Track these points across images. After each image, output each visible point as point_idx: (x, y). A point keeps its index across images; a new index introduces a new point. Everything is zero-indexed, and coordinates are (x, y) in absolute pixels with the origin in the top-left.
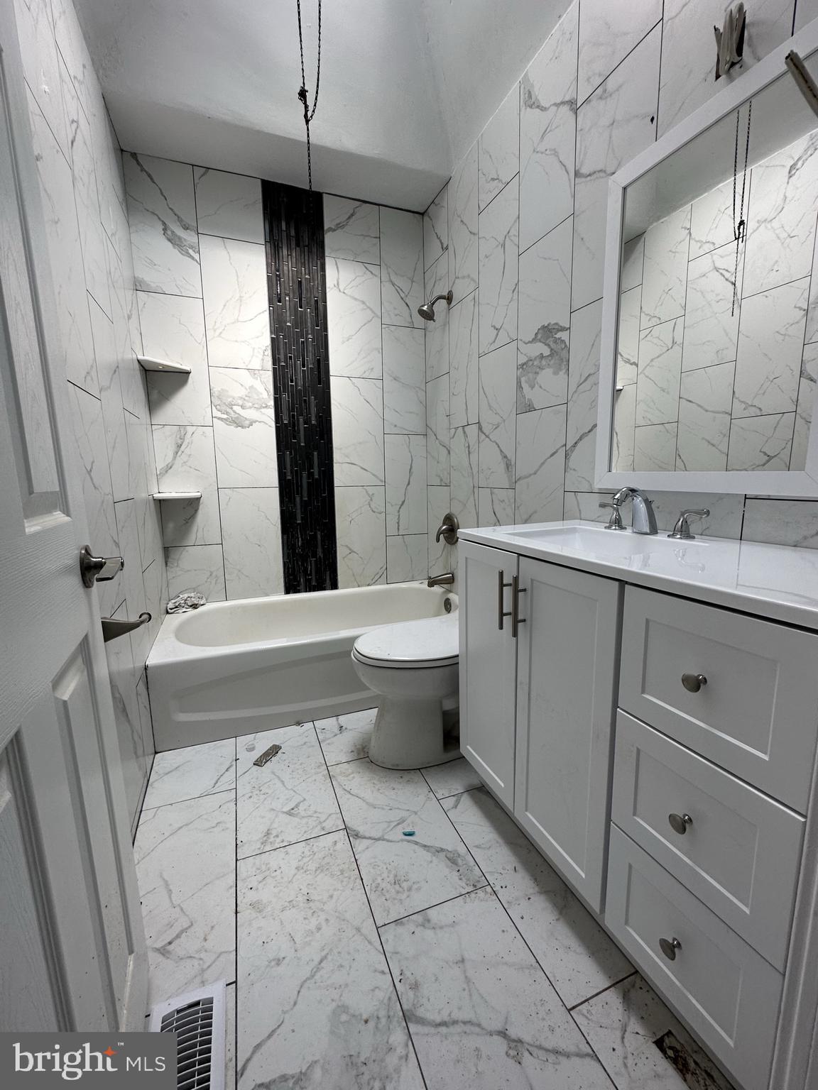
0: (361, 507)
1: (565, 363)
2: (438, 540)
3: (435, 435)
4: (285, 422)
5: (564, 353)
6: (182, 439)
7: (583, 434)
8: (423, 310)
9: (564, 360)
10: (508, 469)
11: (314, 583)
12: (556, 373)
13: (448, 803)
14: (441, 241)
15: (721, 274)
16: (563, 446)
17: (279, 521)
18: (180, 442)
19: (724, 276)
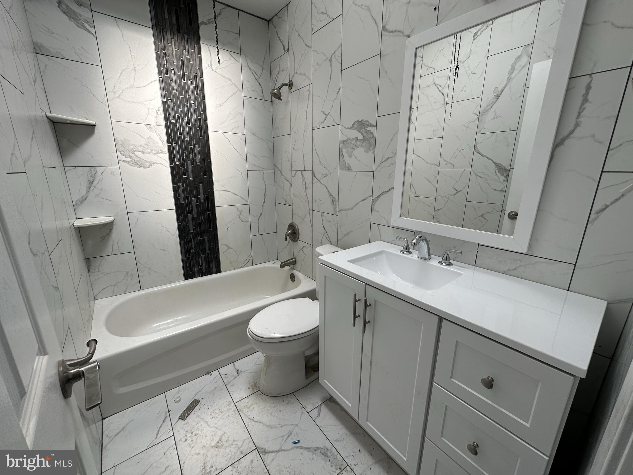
0: (234, 219)
1: (373, 147)
2: (286, 240)
3: (281, 172)
4: (178, 163)
5: (372, 141)
6: (94, 177)
7: (384, 192)
8: (274, 93)
9: (372, 145)
10: (333, 203)
11: (204, 270)
12: (367, 152)
13: (314, 413)
14: (283, 44)
15: (437, 87)
16: (371, 196)
17: (177, 232)
18: (91, 179)
19: (438, 89)
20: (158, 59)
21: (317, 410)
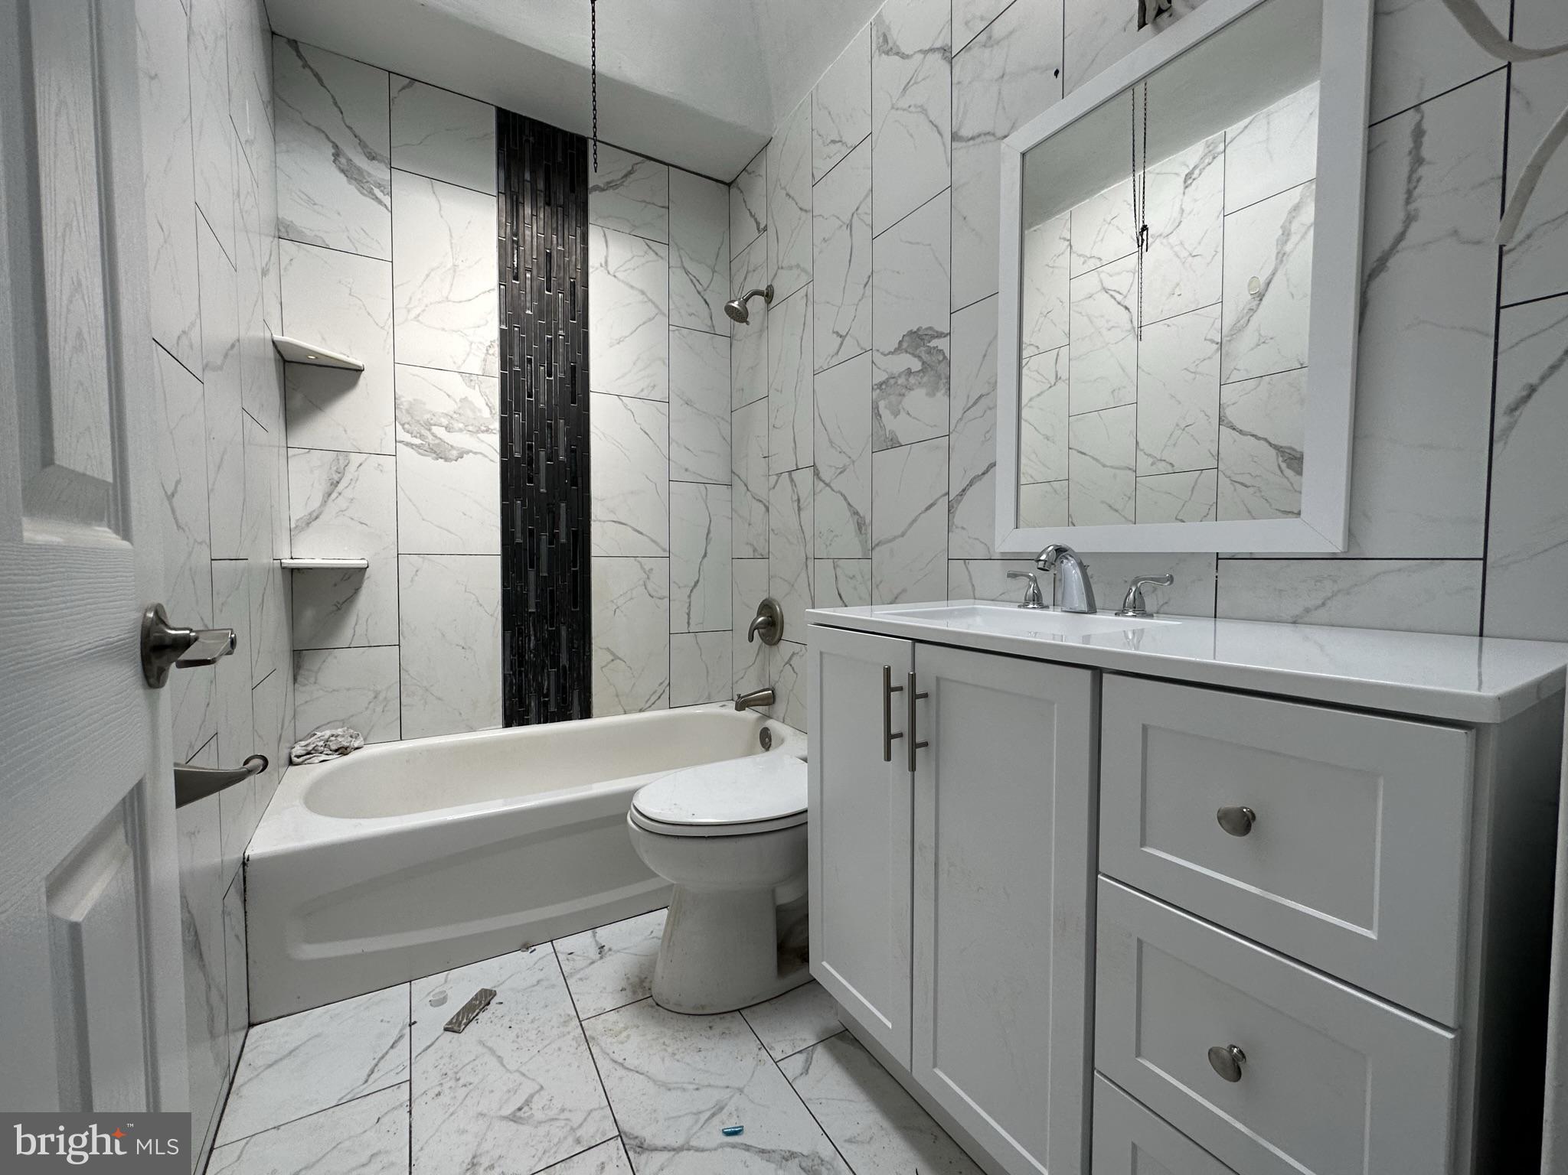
0: (632, 589)
1: (945, 381)
2: (751, 639)
3: (746, 485)
4: (517, 455)
5: (942, 368)
6: (341, 473)
7: (974, 478)
8: (733, 307)
9: (943, 376)
10: (861, 532)
11: (552, 709)
12: (931, 394)
13: (793, 1065)
14: (756, 220)
15: (1112, 296)
16: (944, 495)
17: (500, 608)
18: (336, 477)
19: (1115, 299)
20: (503, 251)
21: (801, 1058)
